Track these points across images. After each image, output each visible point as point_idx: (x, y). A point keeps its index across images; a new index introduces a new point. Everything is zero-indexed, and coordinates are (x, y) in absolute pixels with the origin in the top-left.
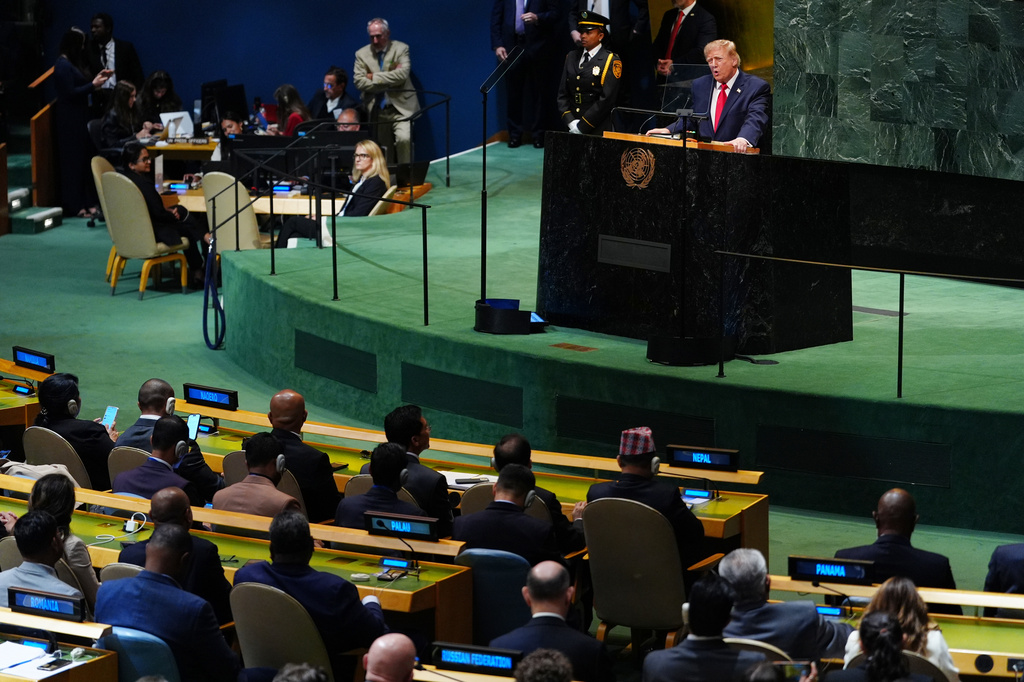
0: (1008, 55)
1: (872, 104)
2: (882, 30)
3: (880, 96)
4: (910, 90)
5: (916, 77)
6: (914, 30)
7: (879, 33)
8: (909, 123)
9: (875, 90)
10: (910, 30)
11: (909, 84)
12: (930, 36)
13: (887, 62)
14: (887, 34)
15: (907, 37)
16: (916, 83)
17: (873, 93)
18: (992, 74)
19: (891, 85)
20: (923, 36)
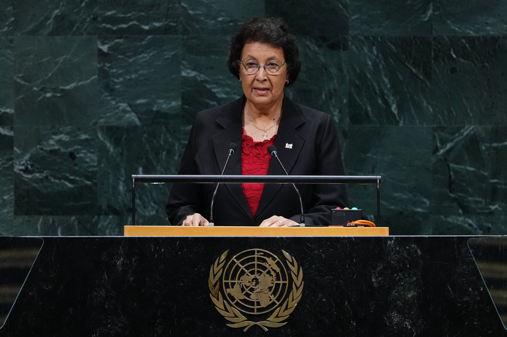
0: (369, 56)
1: (18, 181)
2: (42, 25)
3: (39, 162)
4: (117, 142)
5: (133, 117)
6: (125, 20)
7: (34, 32)
8: (116, 212)
9: (25, 151)
10: (113, 20)
11: (114, 132)
12: (166, 30)
13: (55, 90)
14: (55, 32)
15: (105, 36)
16: (131, 129)
17: (19, 157)
18: (330, 96)
19: (65, 138)
20: (148, 32)
